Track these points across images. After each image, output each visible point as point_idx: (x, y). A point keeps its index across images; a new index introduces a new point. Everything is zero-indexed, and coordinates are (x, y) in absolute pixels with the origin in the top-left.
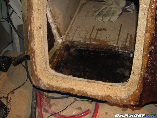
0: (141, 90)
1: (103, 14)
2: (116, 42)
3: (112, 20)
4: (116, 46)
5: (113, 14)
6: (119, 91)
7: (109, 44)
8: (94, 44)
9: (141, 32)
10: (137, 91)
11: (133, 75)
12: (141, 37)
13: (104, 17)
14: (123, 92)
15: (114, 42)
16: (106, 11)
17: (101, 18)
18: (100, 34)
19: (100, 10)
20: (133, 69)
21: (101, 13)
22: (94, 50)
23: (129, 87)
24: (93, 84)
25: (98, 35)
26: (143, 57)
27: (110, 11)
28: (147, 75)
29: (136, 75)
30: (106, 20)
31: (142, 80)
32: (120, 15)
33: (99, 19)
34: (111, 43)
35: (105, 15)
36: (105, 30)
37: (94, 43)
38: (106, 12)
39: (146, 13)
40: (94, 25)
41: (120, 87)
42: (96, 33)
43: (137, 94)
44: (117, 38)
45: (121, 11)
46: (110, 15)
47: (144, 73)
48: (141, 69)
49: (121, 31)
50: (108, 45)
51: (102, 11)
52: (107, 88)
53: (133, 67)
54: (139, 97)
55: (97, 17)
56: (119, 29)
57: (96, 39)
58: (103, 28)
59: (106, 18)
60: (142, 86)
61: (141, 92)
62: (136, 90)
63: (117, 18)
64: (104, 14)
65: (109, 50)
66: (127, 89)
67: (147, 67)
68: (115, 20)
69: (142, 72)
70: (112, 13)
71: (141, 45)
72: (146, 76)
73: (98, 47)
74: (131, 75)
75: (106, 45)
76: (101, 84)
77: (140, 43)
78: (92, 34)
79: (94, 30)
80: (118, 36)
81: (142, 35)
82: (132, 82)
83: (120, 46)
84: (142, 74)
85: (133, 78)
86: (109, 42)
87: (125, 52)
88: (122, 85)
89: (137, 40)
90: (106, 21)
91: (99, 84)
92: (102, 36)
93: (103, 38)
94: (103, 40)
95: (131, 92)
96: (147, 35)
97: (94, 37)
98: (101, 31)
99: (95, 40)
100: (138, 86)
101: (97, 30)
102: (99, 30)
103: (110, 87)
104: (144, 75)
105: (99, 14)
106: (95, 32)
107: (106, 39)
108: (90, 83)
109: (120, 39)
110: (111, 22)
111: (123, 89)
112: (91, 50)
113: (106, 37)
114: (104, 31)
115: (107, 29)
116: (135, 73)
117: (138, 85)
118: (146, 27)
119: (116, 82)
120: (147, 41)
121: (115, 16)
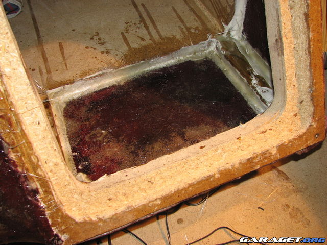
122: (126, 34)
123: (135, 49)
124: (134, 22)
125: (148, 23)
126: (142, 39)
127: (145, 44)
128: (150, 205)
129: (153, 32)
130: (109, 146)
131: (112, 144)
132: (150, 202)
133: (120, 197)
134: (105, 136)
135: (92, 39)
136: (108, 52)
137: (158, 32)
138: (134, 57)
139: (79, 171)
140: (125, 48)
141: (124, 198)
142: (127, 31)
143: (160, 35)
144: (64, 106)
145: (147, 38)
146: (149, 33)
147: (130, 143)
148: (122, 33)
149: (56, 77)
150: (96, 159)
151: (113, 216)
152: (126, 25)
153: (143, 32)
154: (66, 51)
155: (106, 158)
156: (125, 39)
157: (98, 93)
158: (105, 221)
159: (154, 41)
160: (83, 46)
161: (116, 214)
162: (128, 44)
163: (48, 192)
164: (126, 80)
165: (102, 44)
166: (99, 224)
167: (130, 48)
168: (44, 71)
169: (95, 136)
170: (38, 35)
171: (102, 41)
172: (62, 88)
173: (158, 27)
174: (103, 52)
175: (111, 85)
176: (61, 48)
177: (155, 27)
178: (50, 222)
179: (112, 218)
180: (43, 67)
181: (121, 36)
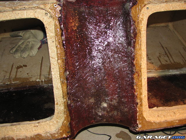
0: (69, 119)
1: (20, 49)
2: (38, 77)
3: (31, 54)
4: (39, 81)
5: (32, 48)
6: (48, 126)
7: (31, 80)
8: (15, 84)
9: (54, 60)
10: (66, 121)
11: (57, 105)
12: (55, 65)
13: (22, 53)
14: (52, 127)
15: (36, 77)
16: (23, 46)
17: (19, 55)
18: (21, 72)
19: (18, 46)
20: (55, 100)
21: (18, 49)
22: (16, 90)
23: (57, 120)
24: (18, 126)
25: (18, 73)
26: (61, 85)
27: (28, 45)
28: (70, 101)
29: (60, 105)
30: (25, 55)
31: (67, 108)
32: (39, 49)
33: (18, 55)
34: (33, 79)
35: (23, 51)
36: (26, 66)
37: (15, 82)
38: (24, 48)
39: (54, 41)
40: (12, 63)
41: (48, 122)
42: (16, 71)
43: (66, 125)
44: (40, 72)
45: (40, 44)
46: (29, 49)
47: (67, 100)
48: (63, 97)
49: (43, 64)
50: (31, 82)
51: (19, 46)
52: (34, 127)
53: (55, 98)
54: (69, 126)
55: (14, 54)
56: (41, 62)
57: (17, 77)
58: (23, 65)
59: (24, 53)
60: (69, 115)
61: (69, 121)
62: (64, 121)
63: (36, 52)
64: (22, 49)
65: (32, 86)
66: (55, 122)
67: (68, 94)
68: (35, 54)
69: (65, 100)
70: (30, 47)
71: (57, 73)
72: (69, 103)
73: (20, 86)
74: (55, 106)
75: (29, 82)
76: (27, 124)
77: (56, 70)
78: (12, 73)
79: (13, 68)
80: (40, 71)
81: (55, 63)
82: (58, 113)
83: (43, 80)
84: (65, 102)
85: (57, 108)
86: (31, 78)
87: (50, 86)
88: (50, 119)
89: (52, 68)
90: (25, 57)
91: (25, 124)
92: (23, 74)
93: (25, 75)
94: (24, 78)
95: (60, 124)
96: (59, 61)
97: (14, 77)
98: (21, 68)
99: (16, 79)
100: (65, 116)
101: (17, 68)
102: (18, 68)
103: (37, 124)
104: (67, 103)
105: (17, 51)
106: (14, 70)
107: (27, 75)
108: (15, 126)
109: (43, 73)
110: (31, 56)
111: (51, 124)
112: (13, 91)
113: (28, 74)
114: (24, 68)
115: (27, 65)
116: (59, 102)
117: (64, 114)
118: (57, 54)
119: (43, 119)
120: (61, 68)
121: (34, 50)
123: (164, 64)
124: (163, 54)
125: (169, 55)
126: (167, 61)
127: (168, 63)
128: (174, 121)
129: (171, 59)
130: (152, 99)
131: (153, 99)
132: (174, 120)
133: (162, 116)
134: (151, 95)
136: (152, 63)
137: (173, 59)
138: (163, 67)
140: (159, 63)
141: (163, 117)
142: (160, 57)
143: (174, 61)
145: (169, 61)
146: (169, 60)
147: (161, 100)
148: (158, 57)
151: (160, 122)
152: (159, 55)
153: (166, 58)
155: (151, 103)
156: (159, 60)
158: (156, 123)
159: (171, 63)
161: (161, 122)
162: (160, 62)
163: (141, 105)
164: (159, 76)
166: (154, 124)
167: (161, 64)
171: (150, 58)
173: (173, 58)
174: (150, 63)
175: (152, 77)
177: (172, 58)
178: (138, 118)
179: (159, 123)
181: (157, 58)
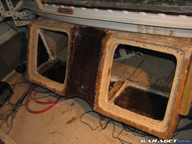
103: (57, 84)
122: (159, 79)
123: (156, 85)
124: (165, 77)
127: (161, 85)
131: (126, 102)
135: (150, 75)
139: (114, 101)
140: (154, 83)
142: (161, 79)
144: (128, 86)
145: (163, 84)
146: (165, 83)
147: (130, 105)
149: (132, 78)
150: (120, 102)
152: (162, 77)
154: (141, 73)
156: (157, 80)
157: (138, 89)
158: (104, 111)
159: (163, 86)
160: (146, 75)
162: (156, 82)
163: (98, 96)
165: (150, 78)
166: (102, 111)
168: (131, 75)
169: (125, 97)
170: (140, 65)
172: (130, 82)
174: (148, 80)
176: (141, 72)
178: (95, 102)
180: (132, 74)
